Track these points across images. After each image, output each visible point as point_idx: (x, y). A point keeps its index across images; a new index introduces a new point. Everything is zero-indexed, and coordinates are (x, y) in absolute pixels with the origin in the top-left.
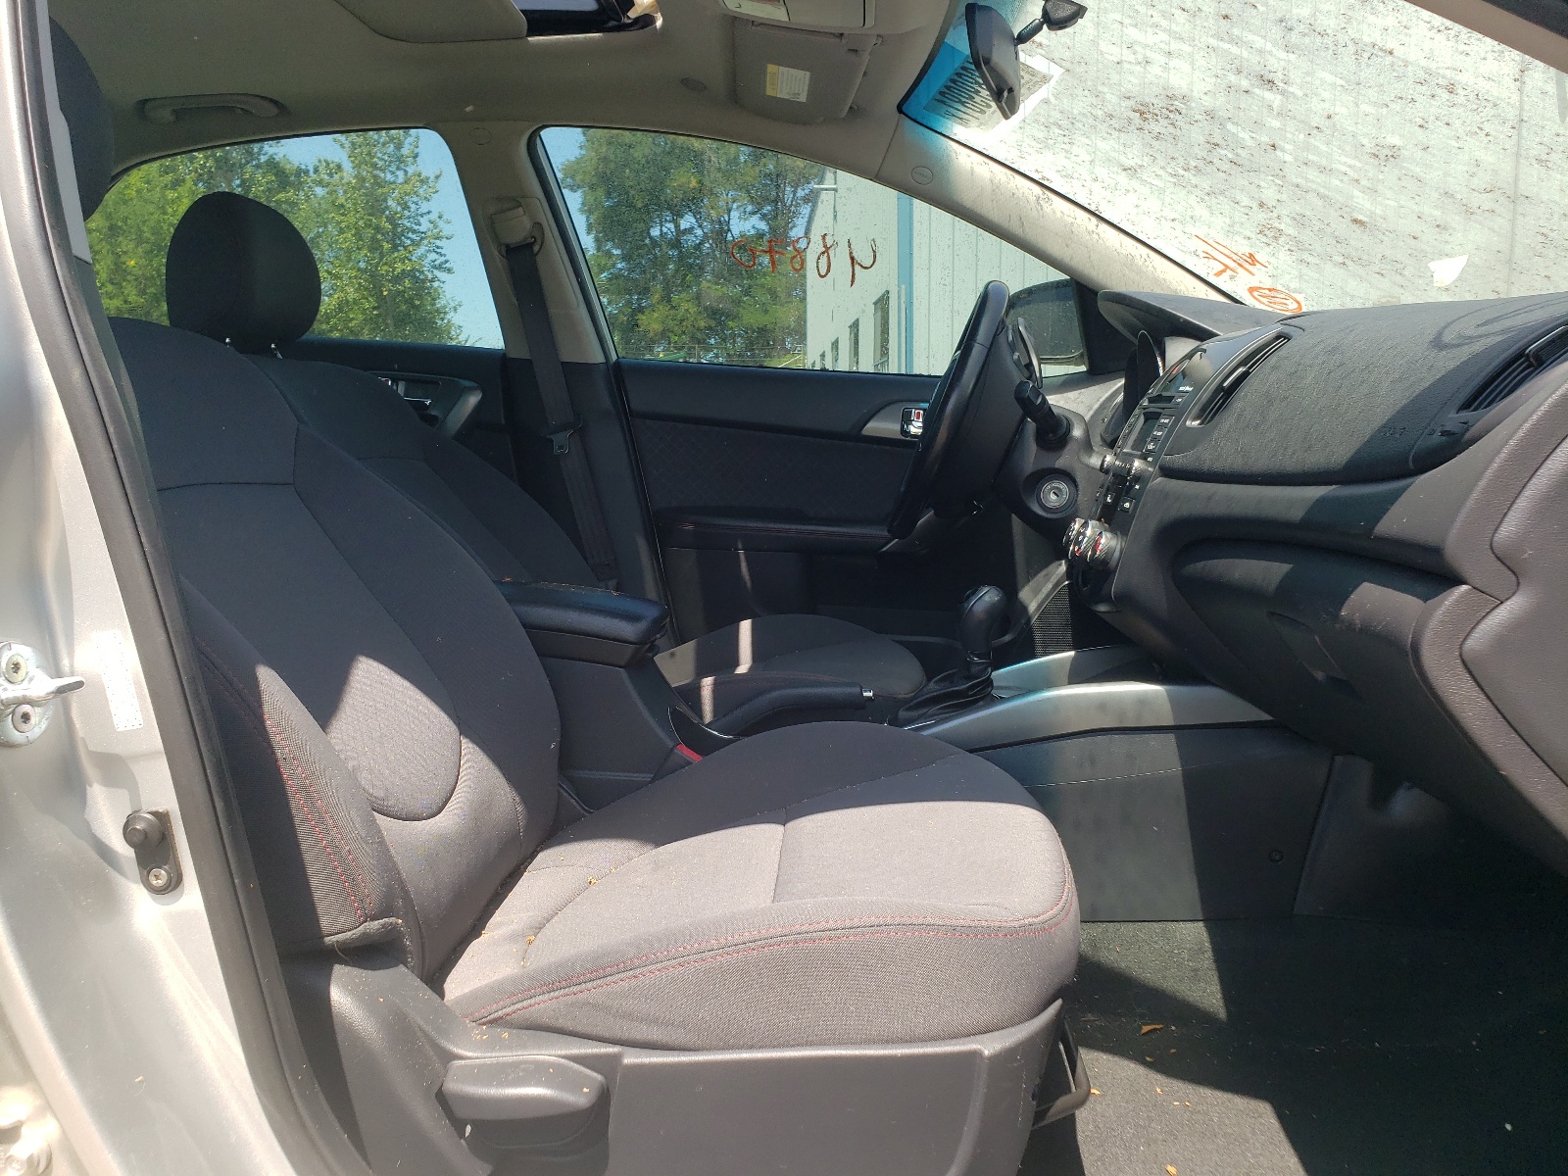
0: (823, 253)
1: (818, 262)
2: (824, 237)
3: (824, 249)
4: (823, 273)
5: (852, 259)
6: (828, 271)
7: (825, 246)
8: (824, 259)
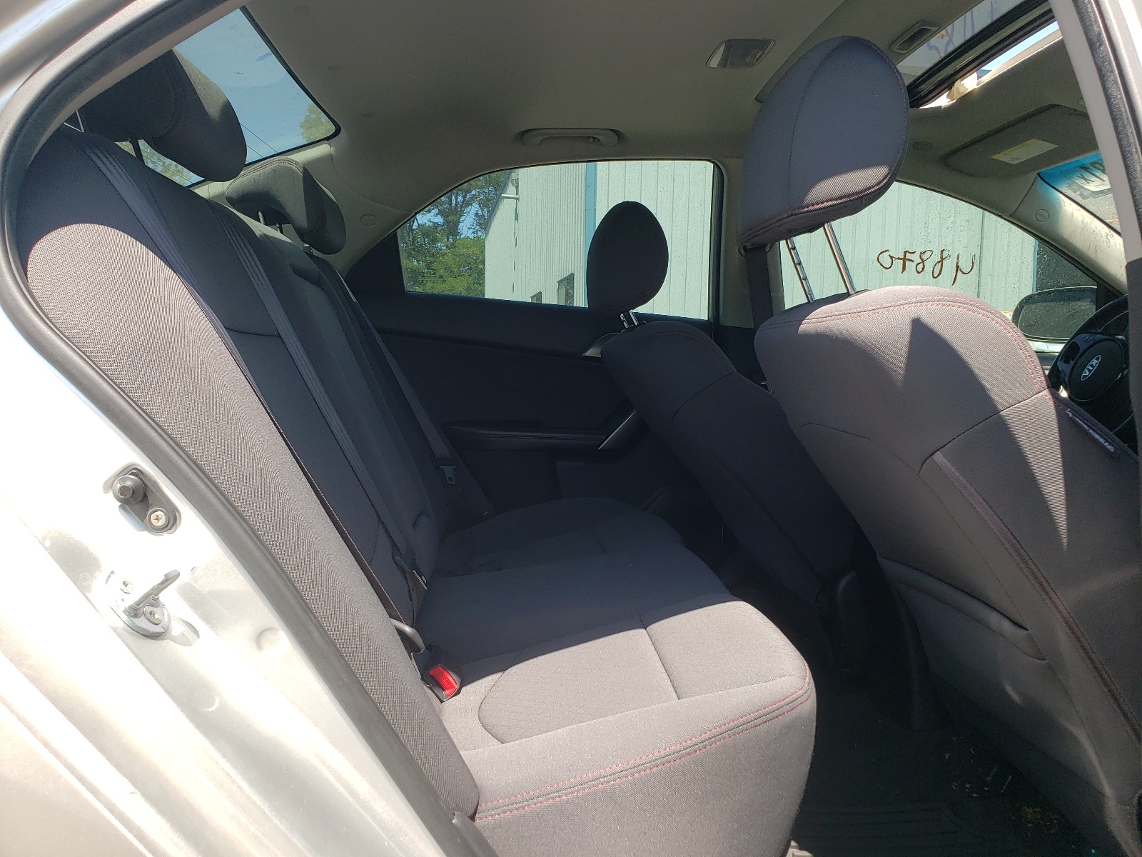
0: (939, 262)
1: (934, 268)
2: (942, 252)
3: (940, 260)
4: (935, 276)
5: (958, 267)
6: (940, 274)
7: (942, 258)
8: (939, 266)
